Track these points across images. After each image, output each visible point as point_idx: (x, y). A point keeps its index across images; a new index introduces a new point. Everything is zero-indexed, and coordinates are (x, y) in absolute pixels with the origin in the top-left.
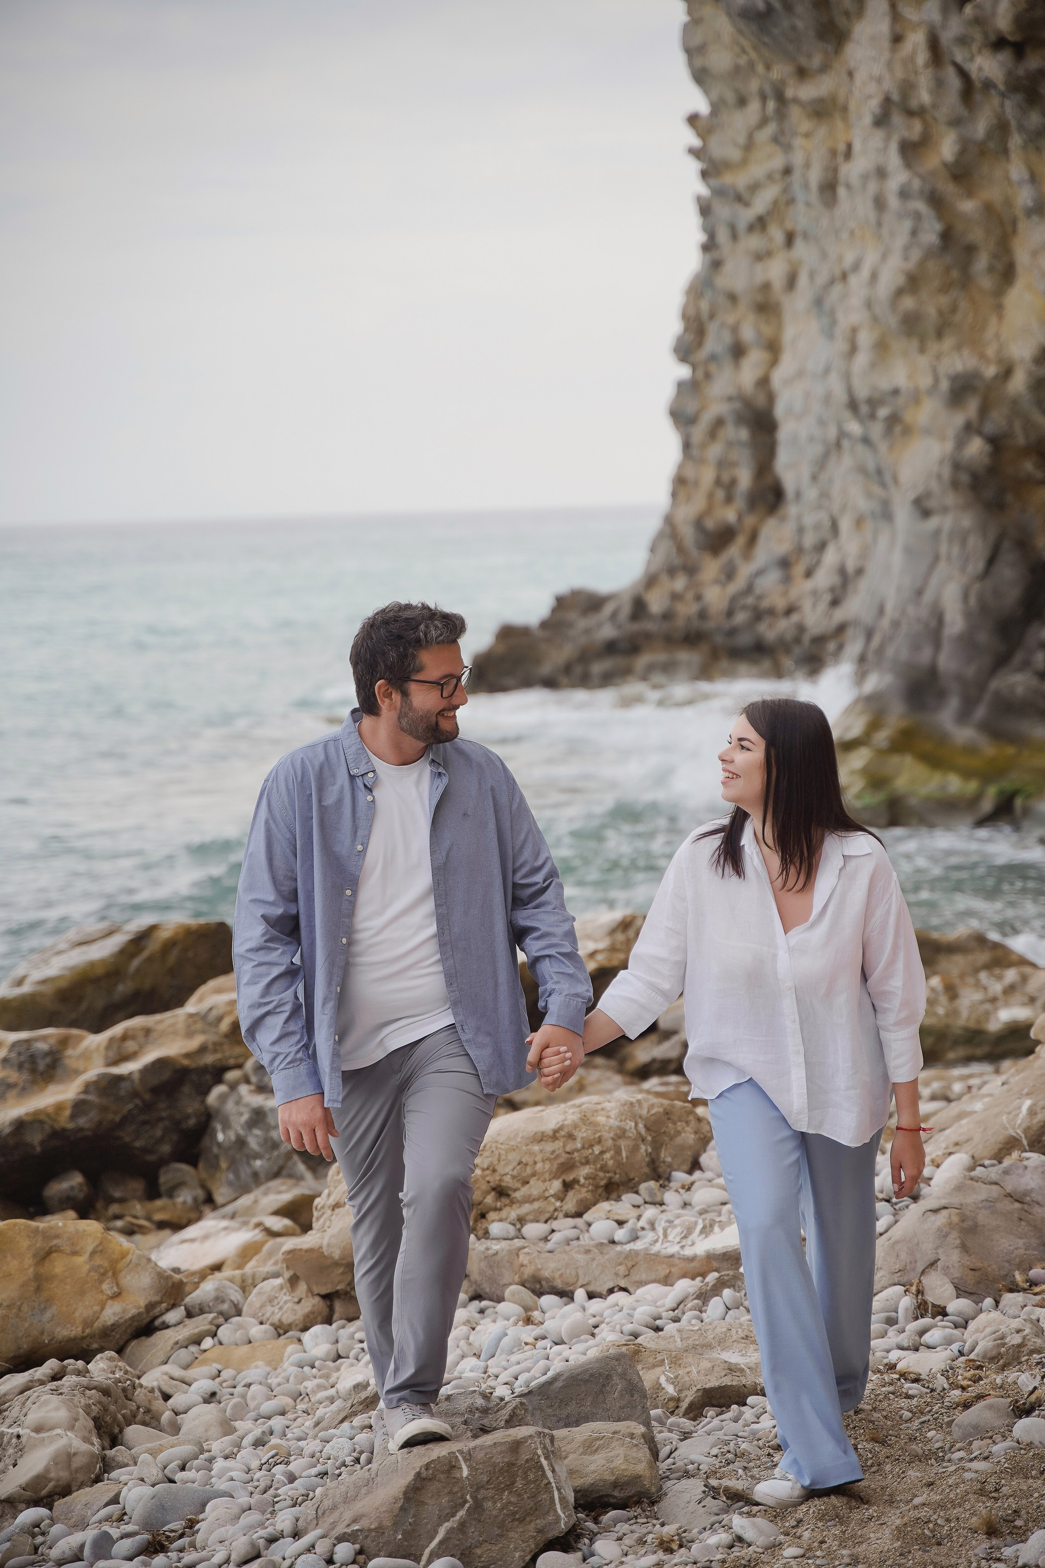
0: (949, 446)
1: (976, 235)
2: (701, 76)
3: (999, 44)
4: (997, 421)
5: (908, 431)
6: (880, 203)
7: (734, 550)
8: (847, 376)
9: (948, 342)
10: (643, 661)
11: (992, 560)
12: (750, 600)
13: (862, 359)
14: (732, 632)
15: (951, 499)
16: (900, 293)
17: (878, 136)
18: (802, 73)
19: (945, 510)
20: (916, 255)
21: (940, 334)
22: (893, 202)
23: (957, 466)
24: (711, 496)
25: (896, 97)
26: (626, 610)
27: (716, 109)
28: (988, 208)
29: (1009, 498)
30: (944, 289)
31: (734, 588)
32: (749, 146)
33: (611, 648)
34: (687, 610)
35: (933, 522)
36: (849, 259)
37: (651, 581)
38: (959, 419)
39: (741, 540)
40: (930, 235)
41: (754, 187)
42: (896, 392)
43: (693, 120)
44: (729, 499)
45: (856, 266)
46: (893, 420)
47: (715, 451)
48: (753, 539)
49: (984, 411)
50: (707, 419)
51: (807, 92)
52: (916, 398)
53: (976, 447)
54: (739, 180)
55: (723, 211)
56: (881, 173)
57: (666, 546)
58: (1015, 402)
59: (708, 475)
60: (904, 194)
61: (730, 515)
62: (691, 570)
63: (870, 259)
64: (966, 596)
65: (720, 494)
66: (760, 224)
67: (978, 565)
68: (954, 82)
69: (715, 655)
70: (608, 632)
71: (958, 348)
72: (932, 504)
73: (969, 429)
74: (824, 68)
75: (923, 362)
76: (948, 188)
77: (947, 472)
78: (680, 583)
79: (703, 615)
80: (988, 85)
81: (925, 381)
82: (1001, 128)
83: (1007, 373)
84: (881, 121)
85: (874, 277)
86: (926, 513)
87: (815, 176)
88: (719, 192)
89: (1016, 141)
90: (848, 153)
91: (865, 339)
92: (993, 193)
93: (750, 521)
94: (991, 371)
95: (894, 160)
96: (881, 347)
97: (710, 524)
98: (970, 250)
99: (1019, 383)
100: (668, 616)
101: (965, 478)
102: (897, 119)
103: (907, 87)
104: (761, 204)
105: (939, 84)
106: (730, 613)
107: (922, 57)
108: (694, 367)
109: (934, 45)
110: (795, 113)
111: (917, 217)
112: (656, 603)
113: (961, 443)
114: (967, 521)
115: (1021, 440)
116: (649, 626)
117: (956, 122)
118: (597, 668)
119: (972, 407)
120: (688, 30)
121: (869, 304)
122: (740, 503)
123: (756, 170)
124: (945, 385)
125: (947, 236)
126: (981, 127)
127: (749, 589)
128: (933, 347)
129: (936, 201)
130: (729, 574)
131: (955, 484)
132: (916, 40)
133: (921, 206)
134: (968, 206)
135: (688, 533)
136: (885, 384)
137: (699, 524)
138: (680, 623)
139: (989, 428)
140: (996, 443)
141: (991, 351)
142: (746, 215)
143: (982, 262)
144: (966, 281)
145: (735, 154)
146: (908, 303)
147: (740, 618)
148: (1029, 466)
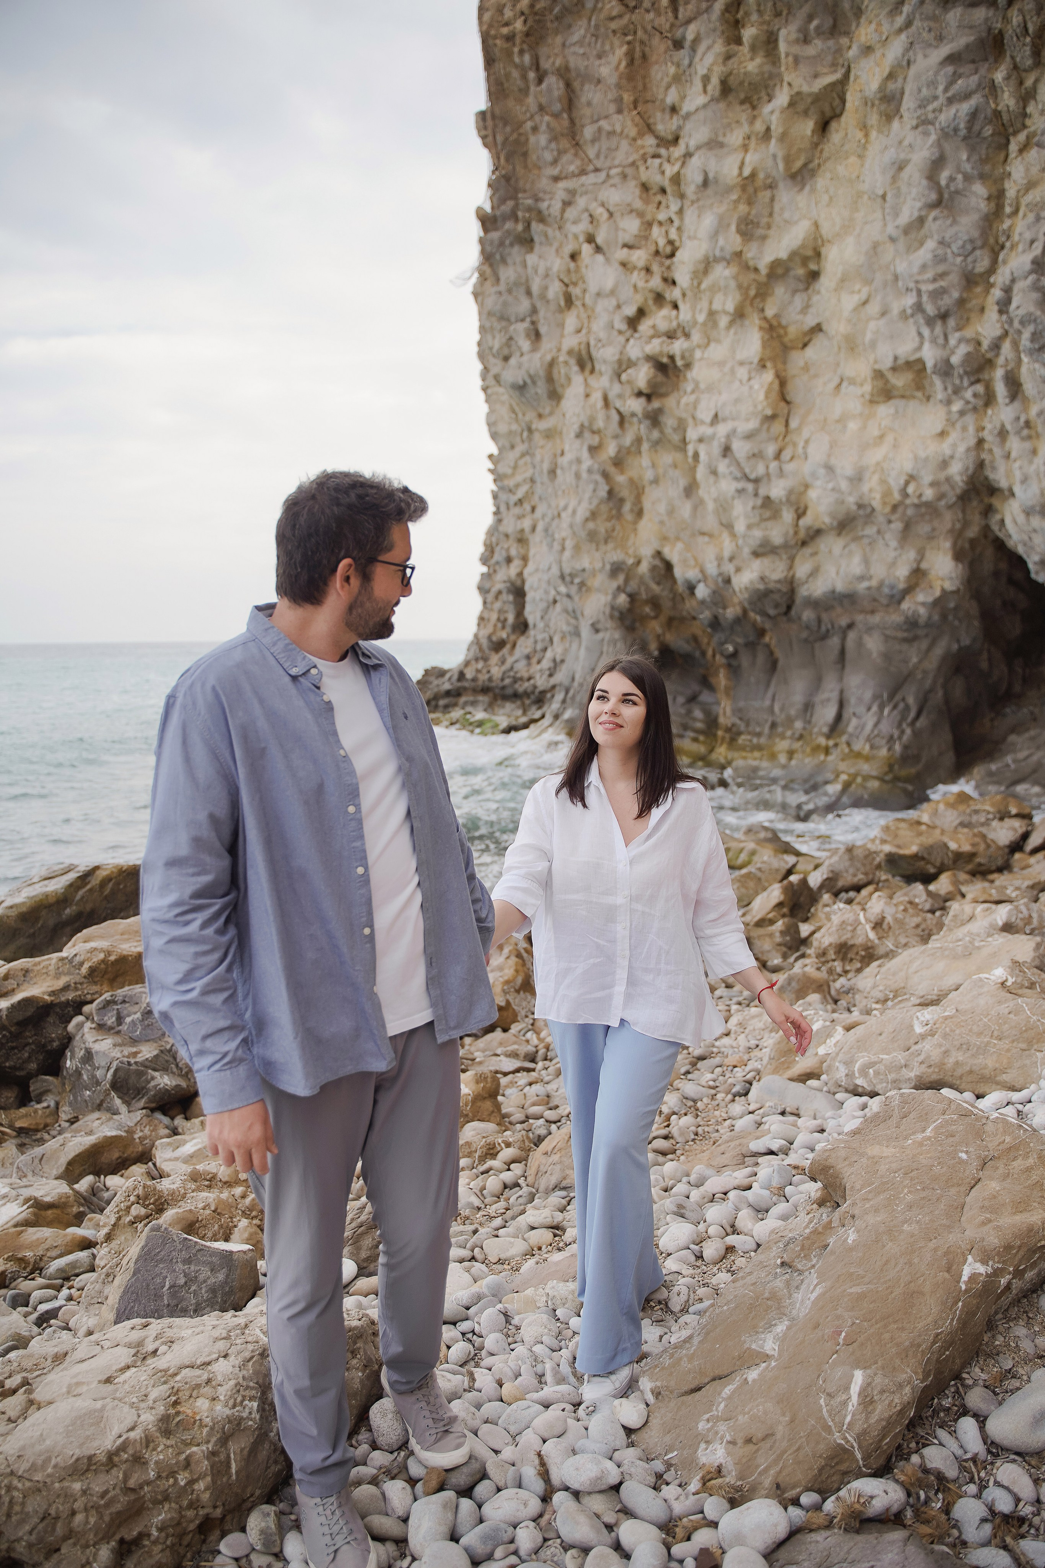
0: (609, 597)
1: (625, 493)
2: (494, 436)
3: (640, 394)
4: (633, 586)
5: (589, 590)
6: (578, 476)
7: (505, 651)
8: (560, 562)
9: (611, 545)
10: (463, 699)
12: (512, 674)
13: (567, 554)
14: (503, 688)
15: (609, 624)
16: (587, 520)
17: (578, 442)
18: (540, 416)
19: (606, 629)
20: (595, 502)
21: (606, 542)
22: (584, 475)
23: (613, 608)
24: (495, 626)
25: (586, 424)
26: (456, 677)
27: (501, 450)
28: (631, 481)
29: (637, 625)
30: (609, 519)
31: (504, 668)
32: (515, 467)
33: (448, 693)
34: (483, 677)
35: (601, 635)
36: (562, 504)
37: (467, 663)
38: (614, 584)
39: (508, 647)
40: (603, 491)
41: (517, 486)
42: (584, 570)
43: (491, 457)
44: (503, 628)
45: (565, 508)
46: (582, 584)
47: (498, 605)
48: (514, 646)
49: (627, 581)
50: (494, 590)
51: (542, 425)
52: (594, 574)
53: (622, 599)
54: (511, 483)
55: (503, 497)
56: (579, 461)
57: (475, 648)
58: (641, 578)
59: (494, 616)
60: (590, 471)
61: (504, 635)
62: (486, 659)
63: (573, 504)
65: (500, 625)
66: (520, 502)
68: (616, 418)
69: (495, 698)
70: (447, 686)
71: (615, 548)
72: (599, 626)
73: (619, 589)
74: (551, 414)
75: (598, 555)
76: (612, 470)
77: (608, 611)
78: (480, 665)
79: (490, 679)
80: (633, 415)
81: (598, 565)
82: (638, 441)
83: (639, 562)
84: (579, 435)
85: (574, 512)
86: (597, 631)
87: (546, 466)
88: (501, 488)
89: (645, 446)
90: (562, 454)
91: (569, 544)
92: (633, 473)
93: (513, 637)
94: (630, 561)
95: (585, 454)
96: (577, 548)
97: (494, 639)
98: (622, 501)
99: (644, 568)
100: (474, 680)
101: (616, 614)
102: (587, 434)
103: (592, 419)
104: (520, 494)
105: (608, 417)
106: (502, 680)
107: (600, 404)
108: (489, 567)
109: (606, 399)
110: (537, 436)
111: (596, 483)
112: (469, 674)
113: (615, 597)
114: (617, 635)
115: (644, 596)
116: (466, 684)
117: (616, 437)
118: (442, 702)
119: (621, 578)
120: (488, 415)
121: (571, 526)
122: (508, 629)
123: (519, 478)
124: (608, 567)
125: (610, 493)
126: (628, 439)
127: (512, 668)
128: (603, 548)
129: (606, 475)
130: (503, 662)
131: (612, 617)
132: (597, 397)
133: (598, 478)
134: (621, 479)
135: (485, 642)
136: (578, 567)
137: (489, 638)
138: (480, 683)
139: (628, 589)
140: (632, 597)
141: (631, 551)
142: (514, 499)
143: (627, 507)
144: (619, 516)
145: (509, 471)
146: (591, 525)
147: (507, 681)
148: (647, 609)
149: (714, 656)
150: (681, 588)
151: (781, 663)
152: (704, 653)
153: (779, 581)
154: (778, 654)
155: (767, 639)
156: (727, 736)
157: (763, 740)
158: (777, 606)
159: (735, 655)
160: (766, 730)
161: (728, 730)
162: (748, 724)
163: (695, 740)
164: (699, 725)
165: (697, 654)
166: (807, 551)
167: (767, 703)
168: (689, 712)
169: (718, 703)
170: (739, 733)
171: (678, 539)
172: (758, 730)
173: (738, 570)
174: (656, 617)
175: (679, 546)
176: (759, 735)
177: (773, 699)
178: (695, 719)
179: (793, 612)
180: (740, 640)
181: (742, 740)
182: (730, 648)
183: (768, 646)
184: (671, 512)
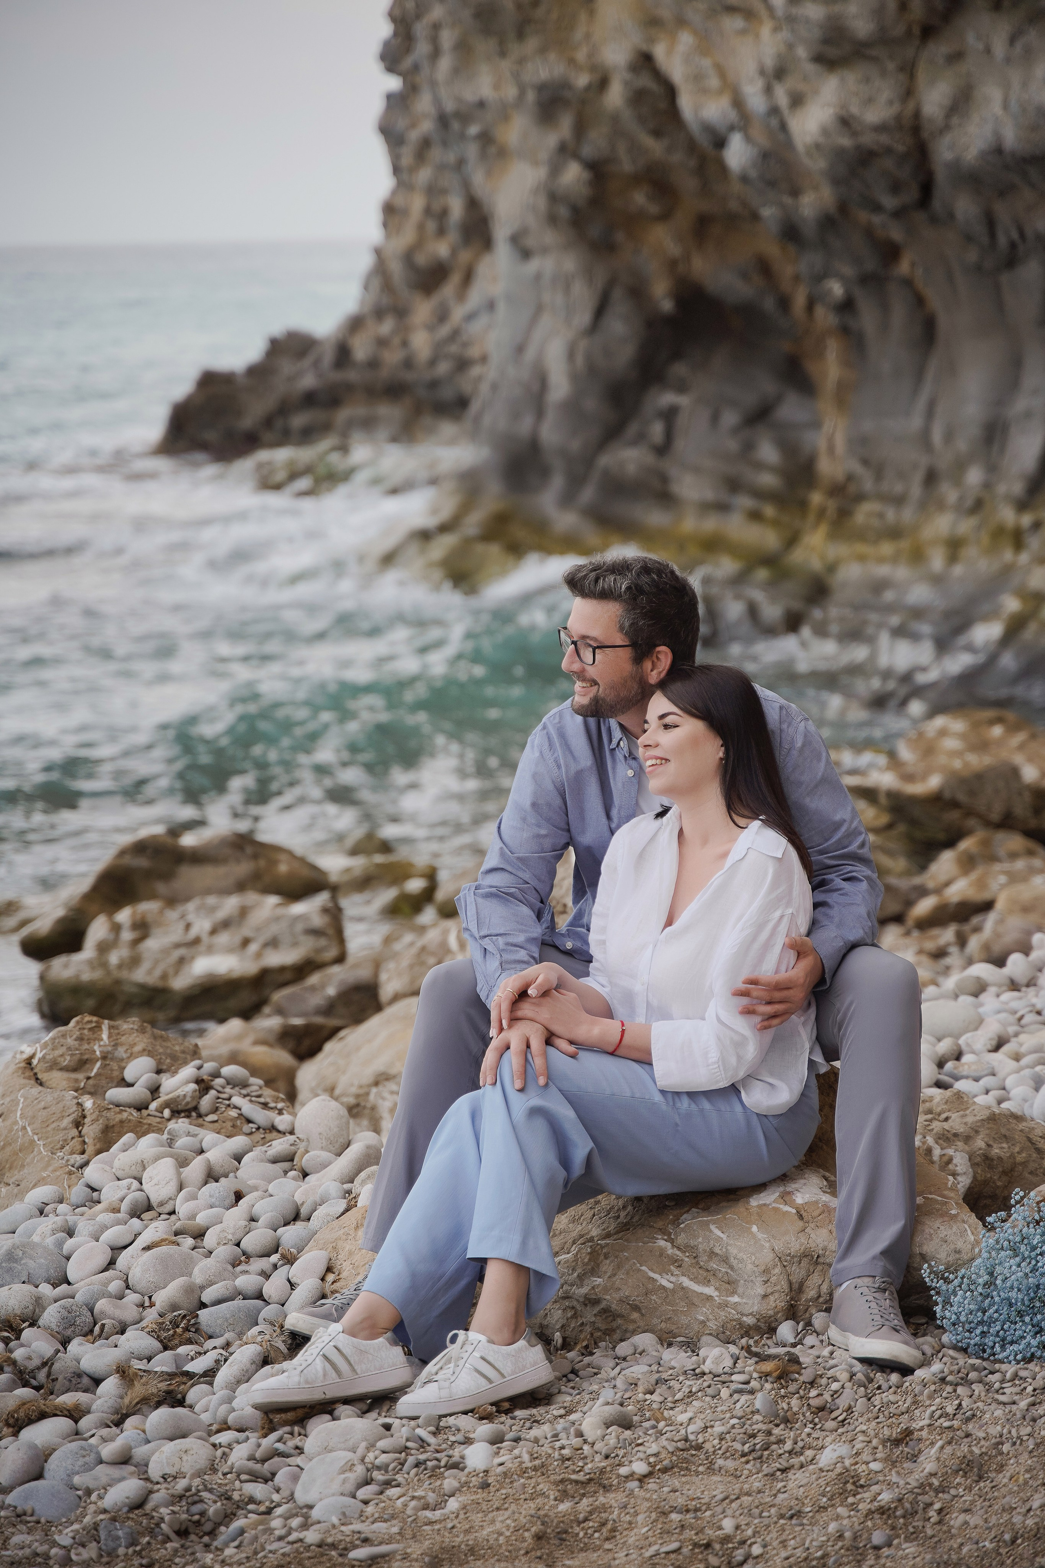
0: (540, 173)
4: (596, 142)
5: (503, 153)
7: (448, 290)
9: (532, 43)
10: (343, 414)
11: (600, 311)
12: (453, 349)
13: (445, 63)
14: (434, 384)
15: (550, 237)
19: (544, 250)
21: (521, 35)
23: (553, 197)
24: (421, 227)
26: (328, 357)
29: (620, 237)
31: (444, 331)
33: (310, 399)
34: (392, 357)
35: (534, 265)
37: (355, 324)
38: (552, 140)
39: (455, 279)
42: (481, 104)
44: (441, 231)
46: (486, 139)
47: (424, 175)
48: (468, 277)
49: (580, 129)
50: (414, 136)
52: (504, 113)
53: (573, 174)
57: (376, 283)
58: (615, 119)
59: (417, 203)
61: (442, 249)
62: (401, 312)
64: (571, 355)
65: (431, 226)
67: (584, 318)
69: (418, 410)
70: (308, 382)
71: (543, 50)
72: (530, 242)
73: (565, 151)
75: (506, 65)
77: (542, 203)
78: (386, 327)
79: (408, 363)
81: (511, 93)
83: (602, 83)
86: (526, 254)
91: (447, 38)
93: (465, 256)
94: (582, 80)
96: (463, 48)
97: (421, 259)
99: (615, 96)
100: (373, 364)
101: (563, 212)
106: (433, 362)
108: (404, 75)
112: (361, 350)
113: (555, 170)
114: (570, 263)
115: (627, 166)
116: (352, 376)
118: (298, 421)
119: (565, 124)
122: (453, 236)
124: (531, 96)
127: (455, 334)
128: (516, 50)
130: (442, 316)
131: (552, 219)
135: (396, 268)
136: (469, 95)
137: (408, 257)
138: (384, 373)
139: (587, 151)
140: (597, 169)
141: (581, 55)
147: (443, 368)
148: (640, 198)
149: (810, 307)
150: (703, 141)
151: (943, 323)
152: (784, 303)
153: (881, 128)
154: (935, 301)
155: (904, 267)
156: (832, 505)
157: (908, 515)
158: (895, 188)
159: (847, 306)
160: (916, 490)
161: (837, 490)
162: (879, 474)
163: (755, 516)
164: (768, 480)
165: (769, 304)
167: (916, 422)
168: (748, 447)
169: (816, 424)
170: (860, 498)
171: (681, 22)
172: (898, 488)
173: (797, 101)
174: (665, 217)
175: (686, 40)
176: (899, 501)
177: (930, 413)
178: (759, 466)
179: (937, 204)
180: (848, 270)
181: (864, 513)
182: (837, 289)
183: (908, 283)
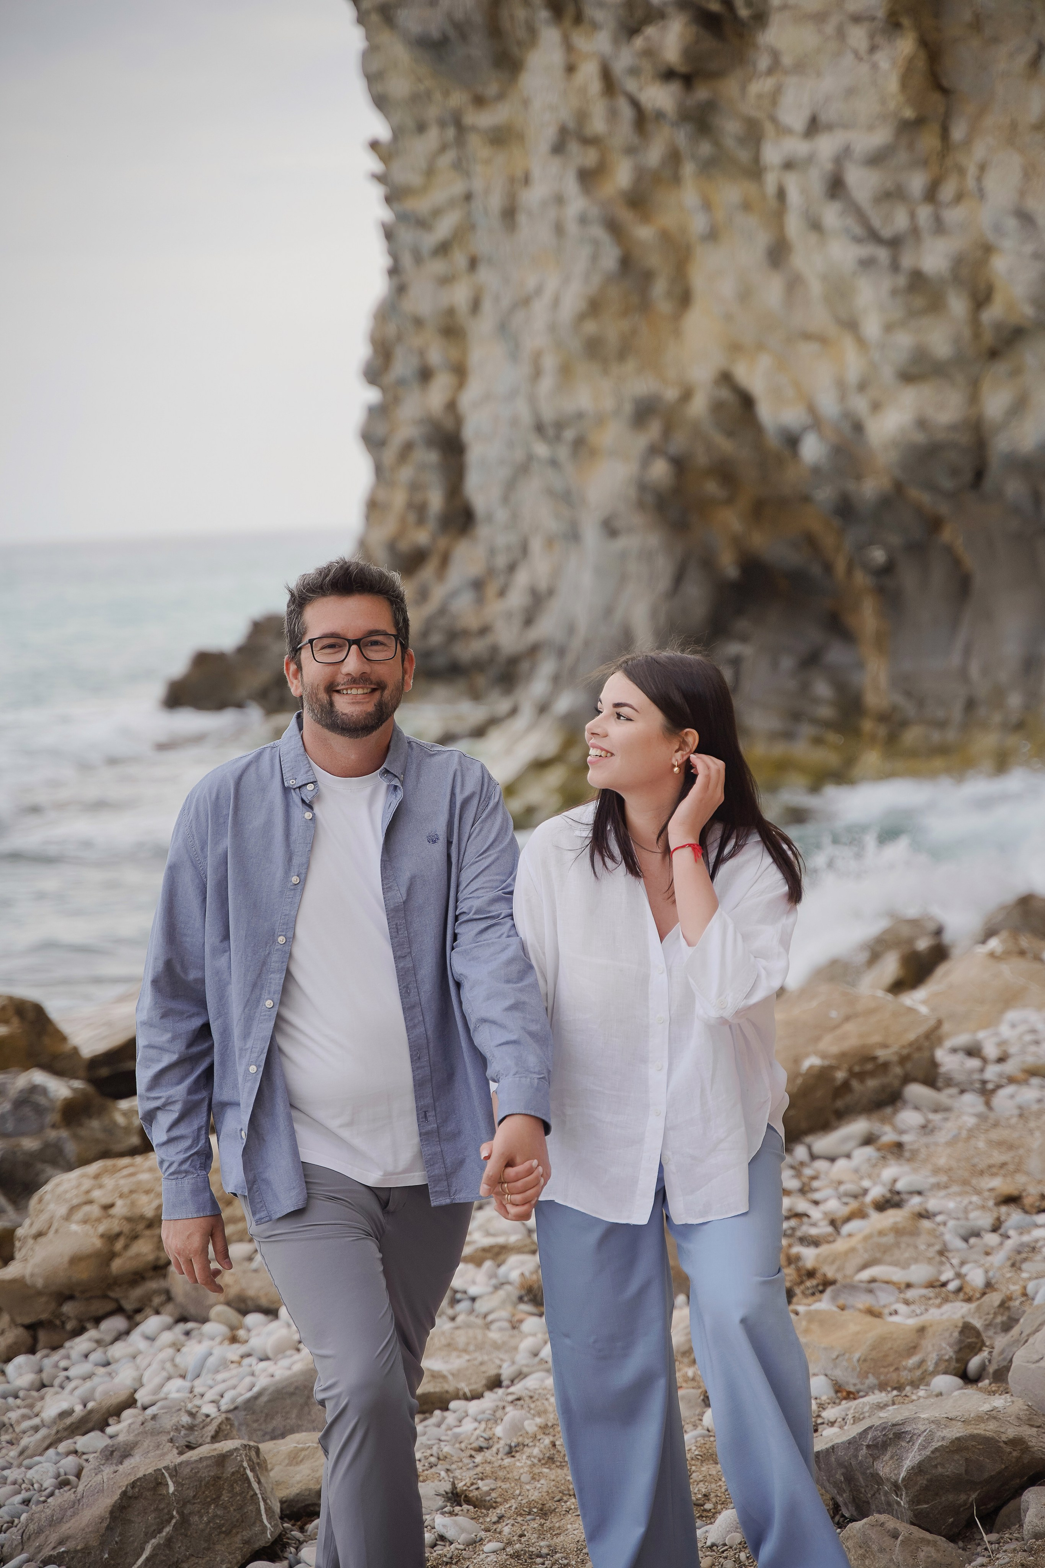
0: (634, 467)
1: (654, 260)
2: (381, 102)
3: (669, 75)
4: (679, 443)
5: (593, 453)
6: (559, 229)
7: (427, 572)
8: (532, 400)
9: (630, 365)
11: (679, 579)
12: (443, 622)
13: (547, 383)
14: (428, 653)
15: (637, 519)
16: (581, 317)
17: (555, 165)
18: (479, 101)
19: (632, 530)
20: (596, 280)
21: (621, 357)
22: (572, 228)
23: (642, 487)
24: (403, 519)
25: (571, 125)
27: (398, 133)
28: (665, 236)
29: (693, 518)
30: (625, 312)
31: (427, 608)
32: (430, 172)
35: (622, 543)
36: (531, 282)
38: (642, 441)
39: (434, 561)
40: (610, 258)
41: (437, 213)
42: (580, 415)
43: (374, 145)
44: (421, 522)
45: (539, 291)
46: (579, 443)
47: (406, 473)
48: (445, 561)
49: (667, 431)
50: (396, 442)
51: (485, 119)
52: (600, 420)
53: (660, 470)
54: (421, 205)
55: (407, 236)
56: (559, 200)
58: (695, 425)
59: (399, 499)
60: (583, 220)
61: (422, 537)
63: (552, 284)
64: (654, 613)
65: (412, 518)
66: (443, 249)
67: (664, 583)
68: (626, 112)
71: (640, 371)
72: (618, 524)
73: (653, 451)
74: (501, 96)
75: (607, 385)
76: (626, 215)
77: (632, 493)
80: (660, 115)
81: (608, 404)
82: (674, 158)
83: (687, 395)
84: (559, 148)
85: (556, 302)
86: (613, 534)
87: (496, 202)
88: (402, 217)
89: (688, 169)
90: (527, 180)
91: (550, 362)
92: (667, 219)
93: (442, 543)
94: (671, 394)
95: (571, 186)
96: (566, 371)
97: (404, 546)
98: (647, 277)
99: (699, 406)
101: (649, 499)
102: (574, 147)
103: (582, 116)
104: (444, 228)
105: (613, 114)
107: (595, 86)
108: (384, 389)
109: (607, 77)
110: (474, 142)
111: (596, 243)
113: (644, 465)
114: (654, 540)
115: (702, 459)
117: (630, 151)
119: (654, 430)
120: (367, 55)
121: (552, 328)
122: (432, 524)
123: (438, 196)
124: (628, 408)
125: (626, 263)
126: (654, 155)
127: (443, 611)
128: (616, 370)
129: (614, 228)
130: (423, 595)
131: (641, 505)
132: (589, 71)
133: (598, 232)
134: (644, 233)
136: (570, 407)
137: (392, 546)
139: (671, 450)
140: (679, 464)
141: (671, 375)
142: (430, 240)
143: (660, 288)
144: (644, 305)
145: (414, 179)
146: (590, 327)
147: (436, 639)
148: (712, 488)
149: (850, 571)
150: (773, 440)
151: (979, 581)
152: (828, 568)
153: (953, 428)
154: (970, 562)
155: (947, 535)
156: (882, 731)
157: (951, 735)
158: (954, 472)
159: (888, 570)
160: (957, 713)
161: (883, 718)
162: (921, 703)
163: (818, 741)
164: (826, 712)
165: (816, 570)
166: (1001, 368)
167: (955, 659)
168: (805, 688)
169: (860, 665)
170: (904, 724)
171: (760, 347)
172: (940, 714)
173: (876, 407)
174: (729, 501)
175: (765, 362)
176: (942, 725)
177: (967, 652)
178: (816, 701)
179: (989, 484)
180: (895, 540)
181: (912, 736)
182: (878, 555)
183: (949, 550)
184: (745, 295)
